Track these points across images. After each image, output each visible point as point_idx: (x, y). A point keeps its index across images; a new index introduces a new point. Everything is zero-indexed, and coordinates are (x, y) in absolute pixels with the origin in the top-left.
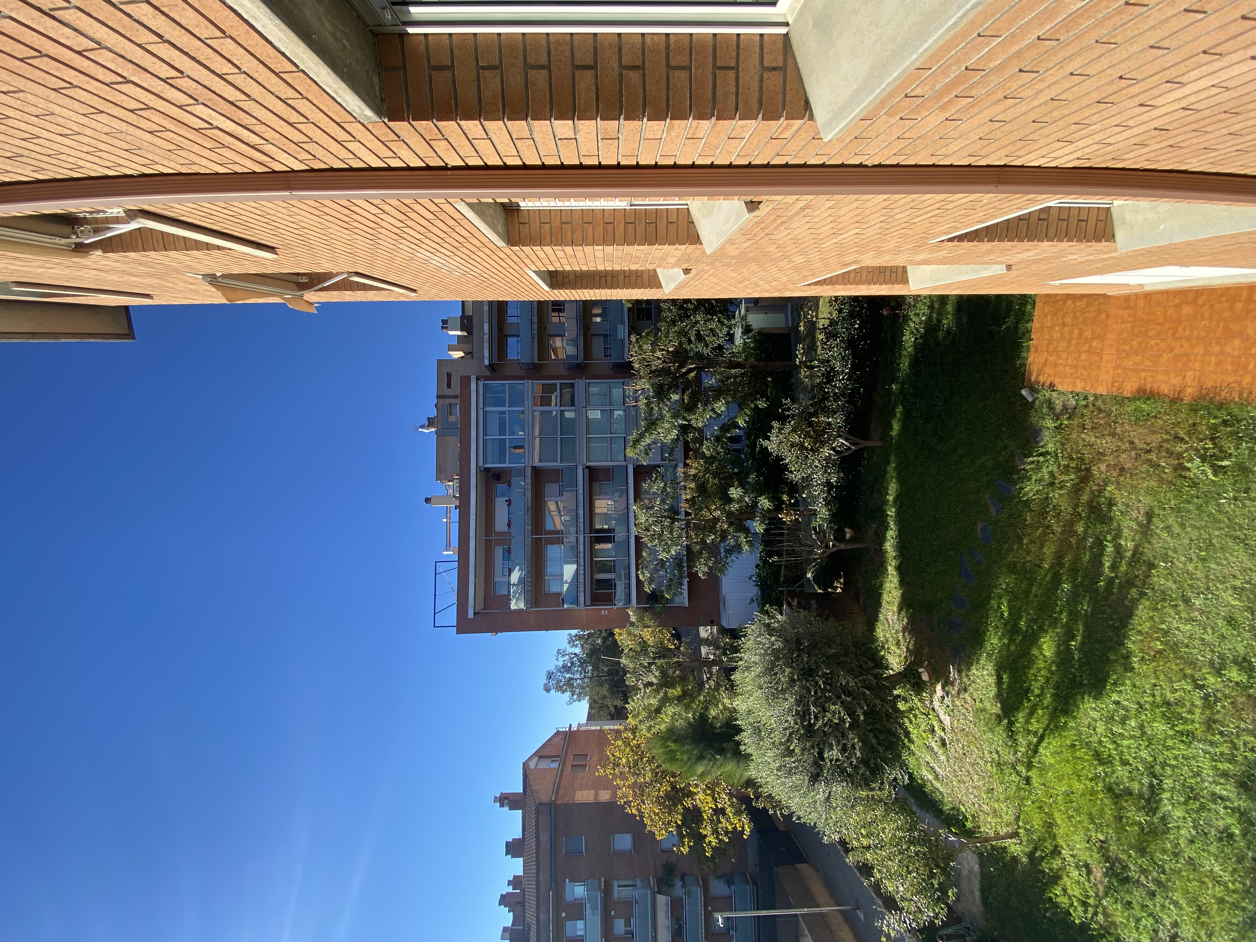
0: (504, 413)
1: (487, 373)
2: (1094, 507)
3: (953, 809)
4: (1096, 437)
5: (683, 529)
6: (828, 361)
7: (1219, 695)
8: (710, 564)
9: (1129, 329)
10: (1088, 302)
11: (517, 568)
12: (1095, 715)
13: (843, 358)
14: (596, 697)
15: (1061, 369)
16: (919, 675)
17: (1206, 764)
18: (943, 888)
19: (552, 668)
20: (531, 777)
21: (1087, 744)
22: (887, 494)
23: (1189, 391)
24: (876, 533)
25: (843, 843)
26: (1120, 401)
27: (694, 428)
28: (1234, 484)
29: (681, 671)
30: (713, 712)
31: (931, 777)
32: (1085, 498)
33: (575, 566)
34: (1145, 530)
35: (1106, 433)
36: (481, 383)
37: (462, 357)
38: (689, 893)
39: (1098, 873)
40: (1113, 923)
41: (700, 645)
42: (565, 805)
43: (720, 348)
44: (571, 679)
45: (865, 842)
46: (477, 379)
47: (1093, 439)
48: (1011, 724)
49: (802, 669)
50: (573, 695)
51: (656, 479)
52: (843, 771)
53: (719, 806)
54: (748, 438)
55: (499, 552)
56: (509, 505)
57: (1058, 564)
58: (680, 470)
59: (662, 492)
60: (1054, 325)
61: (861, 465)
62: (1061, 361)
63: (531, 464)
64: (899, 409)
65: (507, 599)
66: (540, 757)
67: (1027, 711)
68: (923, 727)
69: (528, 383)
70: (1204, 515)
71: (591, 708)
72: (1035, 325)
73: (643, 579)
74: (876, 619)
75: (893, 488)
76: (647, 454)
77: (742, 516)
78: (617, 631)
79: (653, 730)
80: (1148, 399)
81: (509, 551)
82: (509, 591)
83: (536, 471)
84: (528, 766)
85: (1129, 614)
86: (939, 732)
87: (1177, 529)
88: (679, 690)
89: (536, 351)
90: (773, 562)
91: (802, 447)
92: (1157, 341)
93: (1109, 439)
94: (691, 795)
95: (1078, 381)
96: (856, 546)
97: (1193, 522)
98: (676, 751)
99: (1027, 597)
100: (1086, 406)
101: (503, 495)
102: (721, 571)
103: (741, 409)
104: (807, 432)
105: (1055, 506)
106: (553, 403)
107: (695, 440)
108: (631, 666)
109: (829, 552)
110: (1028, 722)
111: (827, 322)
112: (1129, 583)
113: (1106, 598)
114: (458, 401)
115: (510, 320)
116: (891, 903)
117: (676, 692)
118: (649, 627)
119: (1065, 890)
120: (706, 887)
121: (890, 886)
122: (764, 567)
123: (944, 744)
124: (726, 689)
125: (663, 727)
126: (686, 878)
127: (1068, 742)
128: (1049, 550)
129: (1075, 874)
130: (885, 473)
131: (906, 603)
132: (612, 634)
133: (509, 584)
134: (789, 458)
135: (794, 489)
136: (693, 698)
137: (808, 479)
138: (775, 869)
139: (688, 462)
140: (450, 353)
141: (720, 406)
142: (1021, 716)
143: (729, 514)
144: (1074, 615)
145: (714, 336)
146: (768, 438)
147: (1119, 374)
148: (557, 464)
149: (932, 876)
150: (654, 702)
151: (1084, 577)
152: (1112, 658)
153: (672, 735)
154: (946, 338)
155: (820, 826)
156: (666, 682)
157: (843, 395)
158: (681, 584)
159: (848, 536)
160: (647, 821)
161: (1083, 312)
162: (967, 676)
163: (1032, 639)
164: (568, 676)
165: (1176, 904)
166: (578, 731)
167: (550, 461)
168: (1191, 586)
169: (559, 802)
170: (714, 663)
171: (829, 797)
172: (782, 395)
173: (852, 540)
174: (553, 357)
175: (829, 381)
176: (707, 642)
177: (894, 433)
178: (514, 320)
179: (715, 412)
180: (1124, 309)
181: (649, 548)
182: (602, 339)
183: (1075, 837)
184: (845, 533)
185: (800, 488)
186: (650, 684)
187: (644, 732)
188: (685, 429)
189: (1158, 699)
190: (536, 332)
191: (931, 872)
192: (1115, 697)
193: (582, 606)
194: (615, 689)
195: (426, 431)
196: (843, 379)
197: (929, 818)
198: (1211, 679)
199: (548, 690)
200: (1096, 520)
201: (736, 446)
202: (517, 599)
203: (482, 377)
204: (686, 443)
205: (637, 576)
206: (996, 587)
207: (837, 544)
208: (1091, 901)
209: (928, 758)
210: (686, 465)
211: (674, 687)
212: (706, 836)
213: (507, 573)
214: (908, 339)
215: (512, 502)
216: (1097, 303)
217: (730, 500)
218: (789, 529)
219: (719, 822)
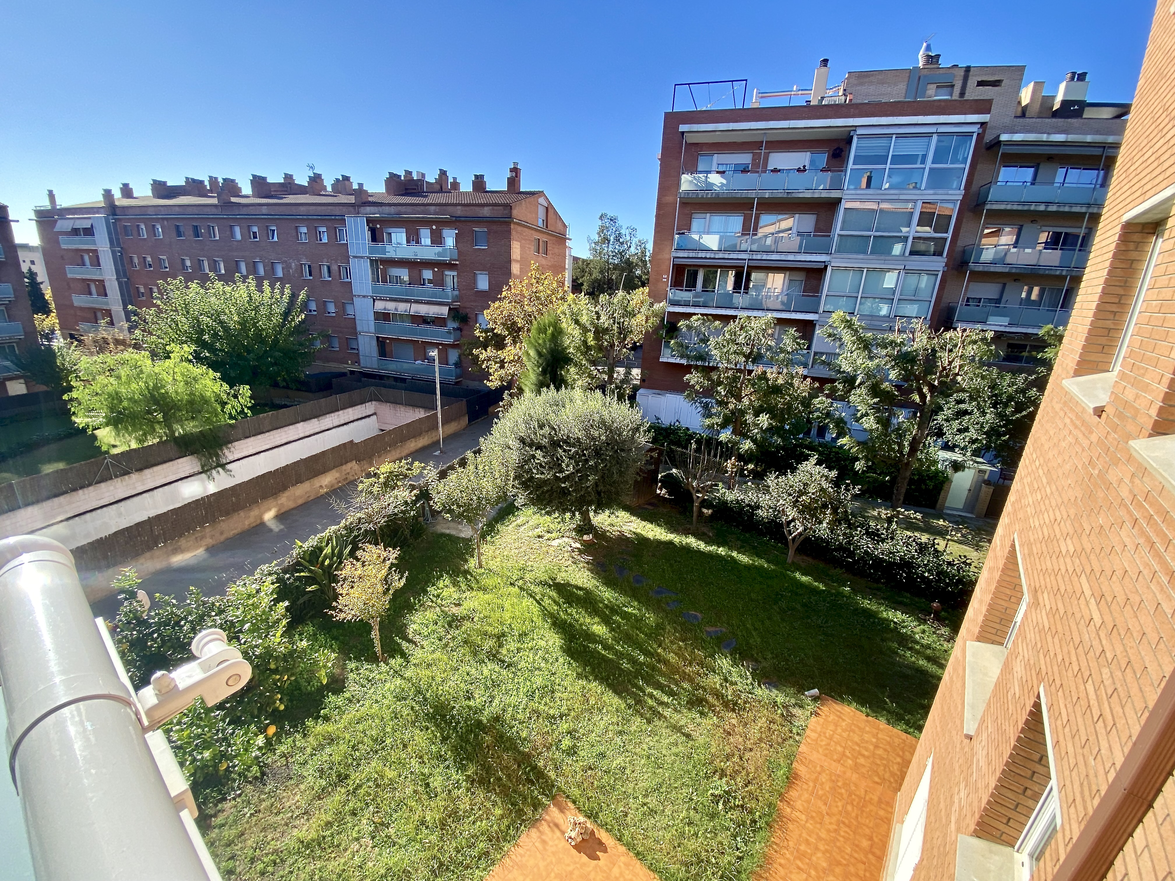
0: (923, 162)
1: (988, 138)
2: (701, 702)
3: (498, 530)
4: (761, 727)
5: (736, 366)
6: (892, 538)
7: (555, 727)
8: (697, 387)
9: (858, 793)
10: (896, 774)
11: (724, 182)
12: (550, 643)
13: (893, 553)
14: (591, 265)
15: (832, 727)
16: (588, 534)
17: (513, 700)
18: (450, 511)
19: (620, 222)
20: (532, 199)
21: (533, 630)
22: (739, 553)
23: (789, 810)
24: (704, 534)
25: (479, 451)
26: (790, 757)
27: (849, 391)
28: (702, 803)
29: (606, 347)
30: (572, 370)
31: (519, 522)
32: (711, 699)
33: (715, 248)
34: (677, 729)
35: (764, 736)
36: (975, 129)
37: (1019, 103)
38: (449, 333)
39: (455, 610)
40: (426, 610)
41: (626, 368)
42: (509, 232)
43: (940, 433)
44: (609, 241)
45: (481, 467)
46: (983, 124)
47: (759, 724)
48: (550, 586)
49: (601, 449)
50: (595, 243)
51: (798, 344)
52: (526, 462)
53: (506, 365)
54: (820, 445)
55: (745, 158)
56: (799, 170)
57: (659, 659)
58: (801, 371)
59: (780, 348)
60: (878, 739)
61: (771, 539)
62: (839, 730)
63: (844, 197)
64: (822, 587)
65: (693, 170)
66: (547, 208)
67: (557, 599)
68: (551, 526)
69: (958, 195)
70: (682, 773)
71: (584, 261)
72: (882, 723)
73: (692, 319)
74: (633, 513)
75: (744, 559)
76: (830, 335)
77: (739, 423)
78: (647, 290)
79: (562, 316)
80: (787, 778)
81: (745, 171)
82: (701, 172)
83: (833, 204)
84: (540, 197)
85: (618, 692)
86: (549, 535)
87: (674, 750)
88: (592, 343)
89: (1002, 207)
90: (691, 444)
91: (801, 493)
92: (840, 808)
93: (758, 735)
94: (515, 342)
95: (816, 735)
96: (695, 515)
97: (678, 762)
98: (546, 334)
99: (637, 629)
100: (791, 732)
101: (812, 162)
102: (688, 396)
103: (859, 443)
104: (817, 501)
105: (707, 675)
106: (919, 229)
107: (834, 390)
108: (615, 301)
109: (693, 492)
110: (550, 597)
111: (941, 548)
112: (639, 701)
113: (629, 681)
114: (956, 96)
115: (1061, 172)
116: (443, 475)
117: (591, 342)
118: (646, 322)
119: (447, 586)
120: (453, 346)
121: (453, 477)
122: (686, 434)
123: (539, 537)
124: (589, 384)
125: (564, 325)
126: (458, 332)
127: (534, 619)
128: (672, 657)
129: (456, 596)
130: (760, 556)
131: (643, 541)
132: (643, 285)
133: (710, 172)
134: (794, 480)
135: (759, 476)
136: (584, 354)
137: (767, 490)
138: (465, 400)
139: (808, 379)
140: (1031, 85)
141: (870, 423)
142: (554, 594)
143: (743, 412)
144: (620, 655)
145: (958, 430)
146: (819, 463)
147: (815, 767)
148: (838, 230)
149: (459, 506)
150: (584, 319)
151: (647, 672)
152: (587, 668)
153: (558, 332)
154: (889, 648)
155: (490, 437)
156: (600, 332)
157: (849, 543)
158: (682, 357)
159: (705, 511)
160: (497, 304)
161: (885, 766)
162: (584, 567)
163: (606, 621)
164: (612, 239)
165: (433, 651)
166: (566, 247)
167: (844, 222)
168: (631, 740)
169: (512, 226)
170: (611, 377)
171: (509, 448)
172: (865, 487)
173: (701, 514)
174: (986, 231)
175: (868, 533)
176: (628, 373)
177: (798, 575)
178: (1059, 178)
179: (862, 416)
180: (880, 799)
181: (722, 328)
182: (995, 296)
183: (476, 603)
184: (708, 509)
185: (757, 481)
186: (598, 318)
187: (561, 308)
188: (850, 381)
189: (557, 687)
190: (1033, 208)
191: (461, 506)
192: (561, 660)
193: (674, 254)
194: (596, 285)
195: (921, 53)
196: (868, 547)
197: (493, 513)
198: (565, 726)
199: (601, 218)
200: (691, 699)
201: (814, 432)
202: (691, 182)
203: (984, 131)
204: (833, 381)
205: (695, 314)
206: (647, 609)
207: (699, 500)
208: (439, 601)
209: (531, 523)
210: (805, 377)
211: (594, 339)
212: (486, 350)
213: (721, 169)
214: (896, 616)
215: (801, 174)
216: (892, 780)
217: (757, 415)
218: (719, 463)
219: (496, 363)
